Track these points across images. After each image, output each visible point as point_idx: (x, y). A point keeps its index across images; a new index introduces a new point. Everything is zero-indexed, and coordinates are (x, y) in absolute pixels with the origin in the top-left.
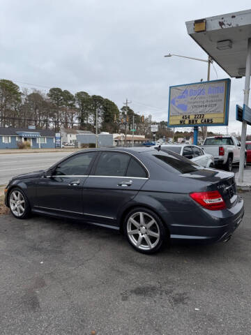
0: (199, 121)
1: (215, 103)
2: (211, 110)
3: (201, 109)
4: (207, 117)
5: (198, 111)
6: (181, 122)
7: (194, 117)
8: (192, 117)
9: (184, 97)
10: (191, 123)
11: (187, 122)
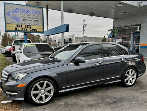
0: (28, 29)
1: (37, 20)
2: (35, 24)
3: (29, 22)
4: (33, 27)
5: (27, 23)
6: (16, 28)
7: (25, 26)
8: (24, 27)
9: (17, 12)
10: (23, 30)
11: (20, 29)
